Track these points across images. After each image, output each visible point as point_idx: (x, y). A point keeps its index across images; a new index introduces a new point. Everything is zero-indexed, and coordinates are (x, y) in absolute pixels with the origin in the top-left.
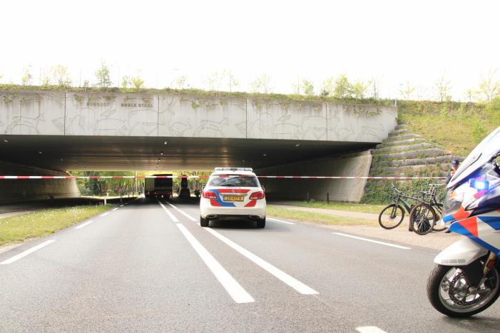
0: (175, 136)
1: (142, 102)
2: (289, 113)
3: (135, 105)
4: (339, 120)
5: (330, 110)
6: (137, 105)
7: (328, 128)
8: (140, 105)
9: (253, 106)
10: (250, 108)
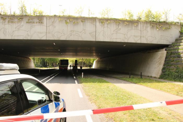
0: (56, 39)
1: (38, 21)
2: (120, 27)
3: (34, 22)
4: (148, 32)
5: (143, 26)
6: (35, 22)
7: (142, 36)
8: (36, 23)
9: (100, 23)
10: (98, 24)
